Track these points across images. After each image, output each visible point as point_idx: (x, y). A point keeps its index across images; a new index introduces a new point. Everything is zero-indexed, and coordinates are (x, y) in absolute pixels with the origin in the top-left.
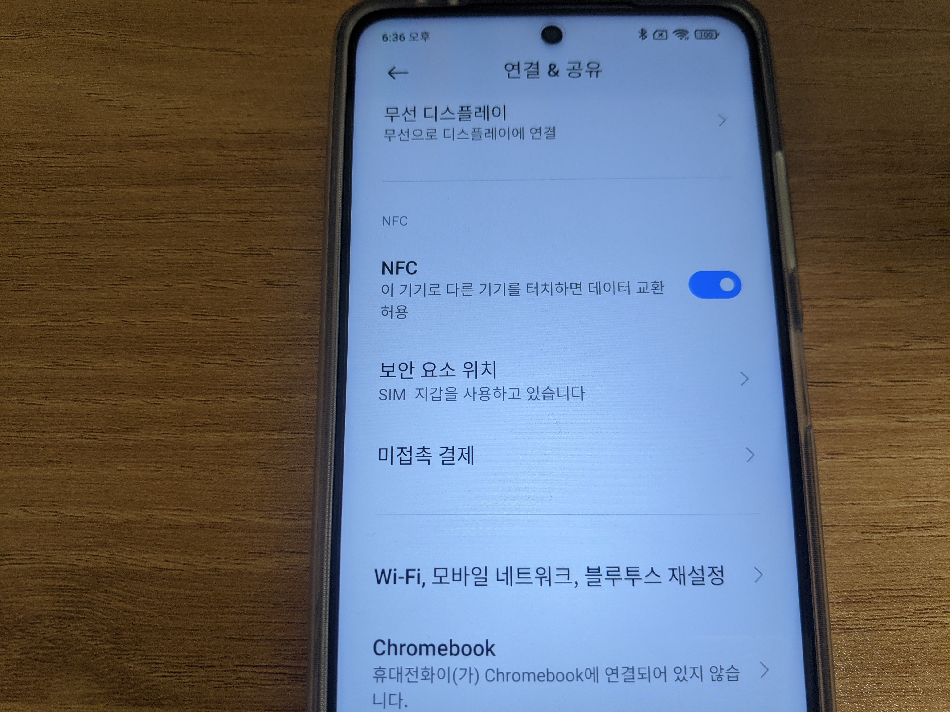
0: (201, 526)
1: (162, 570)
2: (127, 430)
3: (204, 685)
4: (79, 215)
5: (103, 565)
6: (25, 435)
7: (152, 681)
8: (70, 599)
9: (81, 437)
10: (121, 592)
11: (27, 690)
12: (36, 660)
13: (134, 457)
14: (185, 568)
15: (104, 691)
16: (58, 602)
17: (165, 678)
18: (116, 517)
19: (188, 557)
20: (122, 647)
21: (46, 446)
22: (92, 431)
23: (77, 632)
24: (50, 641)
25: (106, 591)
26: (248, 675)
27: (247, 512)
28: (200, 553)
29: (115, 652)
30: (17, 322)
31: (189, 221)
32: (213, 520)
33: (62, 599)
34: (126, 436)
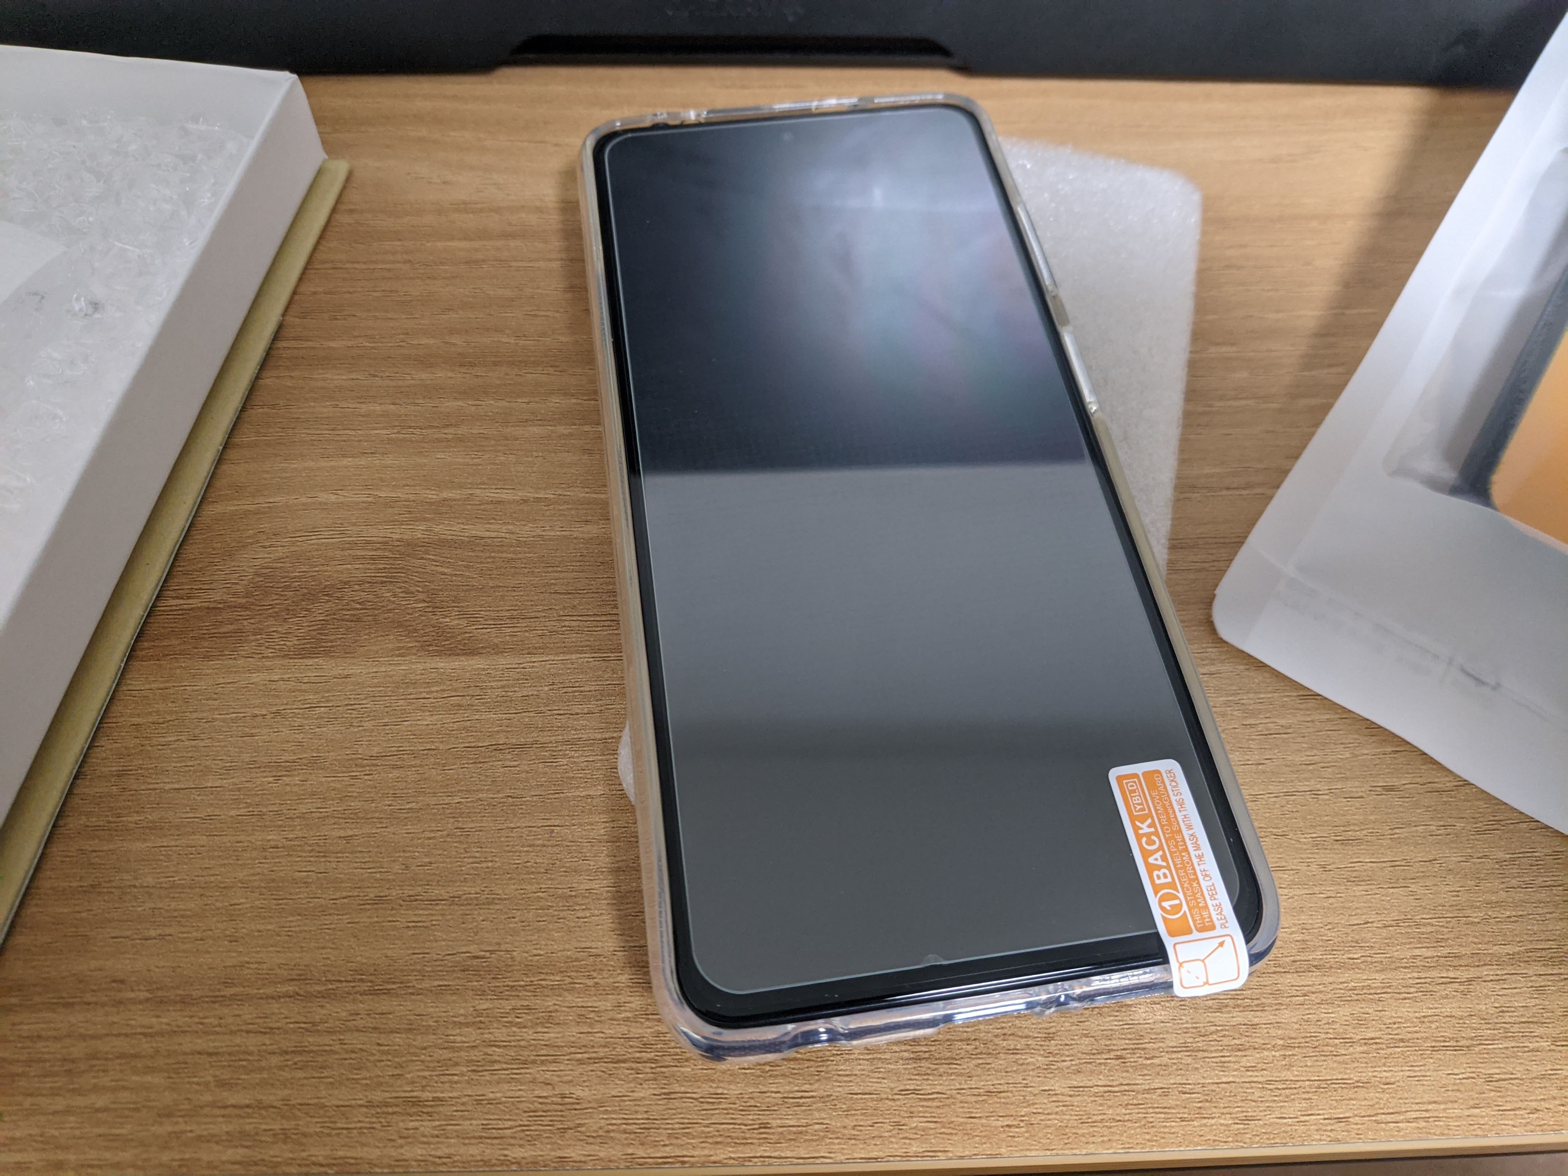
0: (525, 501)
1: (483, 538)
2: (446, 426)
3: (527, 634)
4: (399, 262)
5: (420, 536)
6: (339, 432)
7: (470, 633)
8: (382, 566)
9: (399, 433)
10: (438, 558)
11: (331, 647)
12: (343, 620)
13: (455, 447)
14: (507, 536)
15: (417, 644)
16: (369, 569)
17: (484, 630)
18: (434, 497)
19: (510, 527)
20: (438, 604)
21: (360, 441)
22: (410, 427)
23: (389, 594)
24: (360, 603)
25: (422, 558)
26: (574, 623)
27: (572, 489)
28: (523, 523)
29: (430, 609)
30: (333, 344)
31: (510, 267)
32: (537, 496)
33: (373, 567)
34: (446, 431)
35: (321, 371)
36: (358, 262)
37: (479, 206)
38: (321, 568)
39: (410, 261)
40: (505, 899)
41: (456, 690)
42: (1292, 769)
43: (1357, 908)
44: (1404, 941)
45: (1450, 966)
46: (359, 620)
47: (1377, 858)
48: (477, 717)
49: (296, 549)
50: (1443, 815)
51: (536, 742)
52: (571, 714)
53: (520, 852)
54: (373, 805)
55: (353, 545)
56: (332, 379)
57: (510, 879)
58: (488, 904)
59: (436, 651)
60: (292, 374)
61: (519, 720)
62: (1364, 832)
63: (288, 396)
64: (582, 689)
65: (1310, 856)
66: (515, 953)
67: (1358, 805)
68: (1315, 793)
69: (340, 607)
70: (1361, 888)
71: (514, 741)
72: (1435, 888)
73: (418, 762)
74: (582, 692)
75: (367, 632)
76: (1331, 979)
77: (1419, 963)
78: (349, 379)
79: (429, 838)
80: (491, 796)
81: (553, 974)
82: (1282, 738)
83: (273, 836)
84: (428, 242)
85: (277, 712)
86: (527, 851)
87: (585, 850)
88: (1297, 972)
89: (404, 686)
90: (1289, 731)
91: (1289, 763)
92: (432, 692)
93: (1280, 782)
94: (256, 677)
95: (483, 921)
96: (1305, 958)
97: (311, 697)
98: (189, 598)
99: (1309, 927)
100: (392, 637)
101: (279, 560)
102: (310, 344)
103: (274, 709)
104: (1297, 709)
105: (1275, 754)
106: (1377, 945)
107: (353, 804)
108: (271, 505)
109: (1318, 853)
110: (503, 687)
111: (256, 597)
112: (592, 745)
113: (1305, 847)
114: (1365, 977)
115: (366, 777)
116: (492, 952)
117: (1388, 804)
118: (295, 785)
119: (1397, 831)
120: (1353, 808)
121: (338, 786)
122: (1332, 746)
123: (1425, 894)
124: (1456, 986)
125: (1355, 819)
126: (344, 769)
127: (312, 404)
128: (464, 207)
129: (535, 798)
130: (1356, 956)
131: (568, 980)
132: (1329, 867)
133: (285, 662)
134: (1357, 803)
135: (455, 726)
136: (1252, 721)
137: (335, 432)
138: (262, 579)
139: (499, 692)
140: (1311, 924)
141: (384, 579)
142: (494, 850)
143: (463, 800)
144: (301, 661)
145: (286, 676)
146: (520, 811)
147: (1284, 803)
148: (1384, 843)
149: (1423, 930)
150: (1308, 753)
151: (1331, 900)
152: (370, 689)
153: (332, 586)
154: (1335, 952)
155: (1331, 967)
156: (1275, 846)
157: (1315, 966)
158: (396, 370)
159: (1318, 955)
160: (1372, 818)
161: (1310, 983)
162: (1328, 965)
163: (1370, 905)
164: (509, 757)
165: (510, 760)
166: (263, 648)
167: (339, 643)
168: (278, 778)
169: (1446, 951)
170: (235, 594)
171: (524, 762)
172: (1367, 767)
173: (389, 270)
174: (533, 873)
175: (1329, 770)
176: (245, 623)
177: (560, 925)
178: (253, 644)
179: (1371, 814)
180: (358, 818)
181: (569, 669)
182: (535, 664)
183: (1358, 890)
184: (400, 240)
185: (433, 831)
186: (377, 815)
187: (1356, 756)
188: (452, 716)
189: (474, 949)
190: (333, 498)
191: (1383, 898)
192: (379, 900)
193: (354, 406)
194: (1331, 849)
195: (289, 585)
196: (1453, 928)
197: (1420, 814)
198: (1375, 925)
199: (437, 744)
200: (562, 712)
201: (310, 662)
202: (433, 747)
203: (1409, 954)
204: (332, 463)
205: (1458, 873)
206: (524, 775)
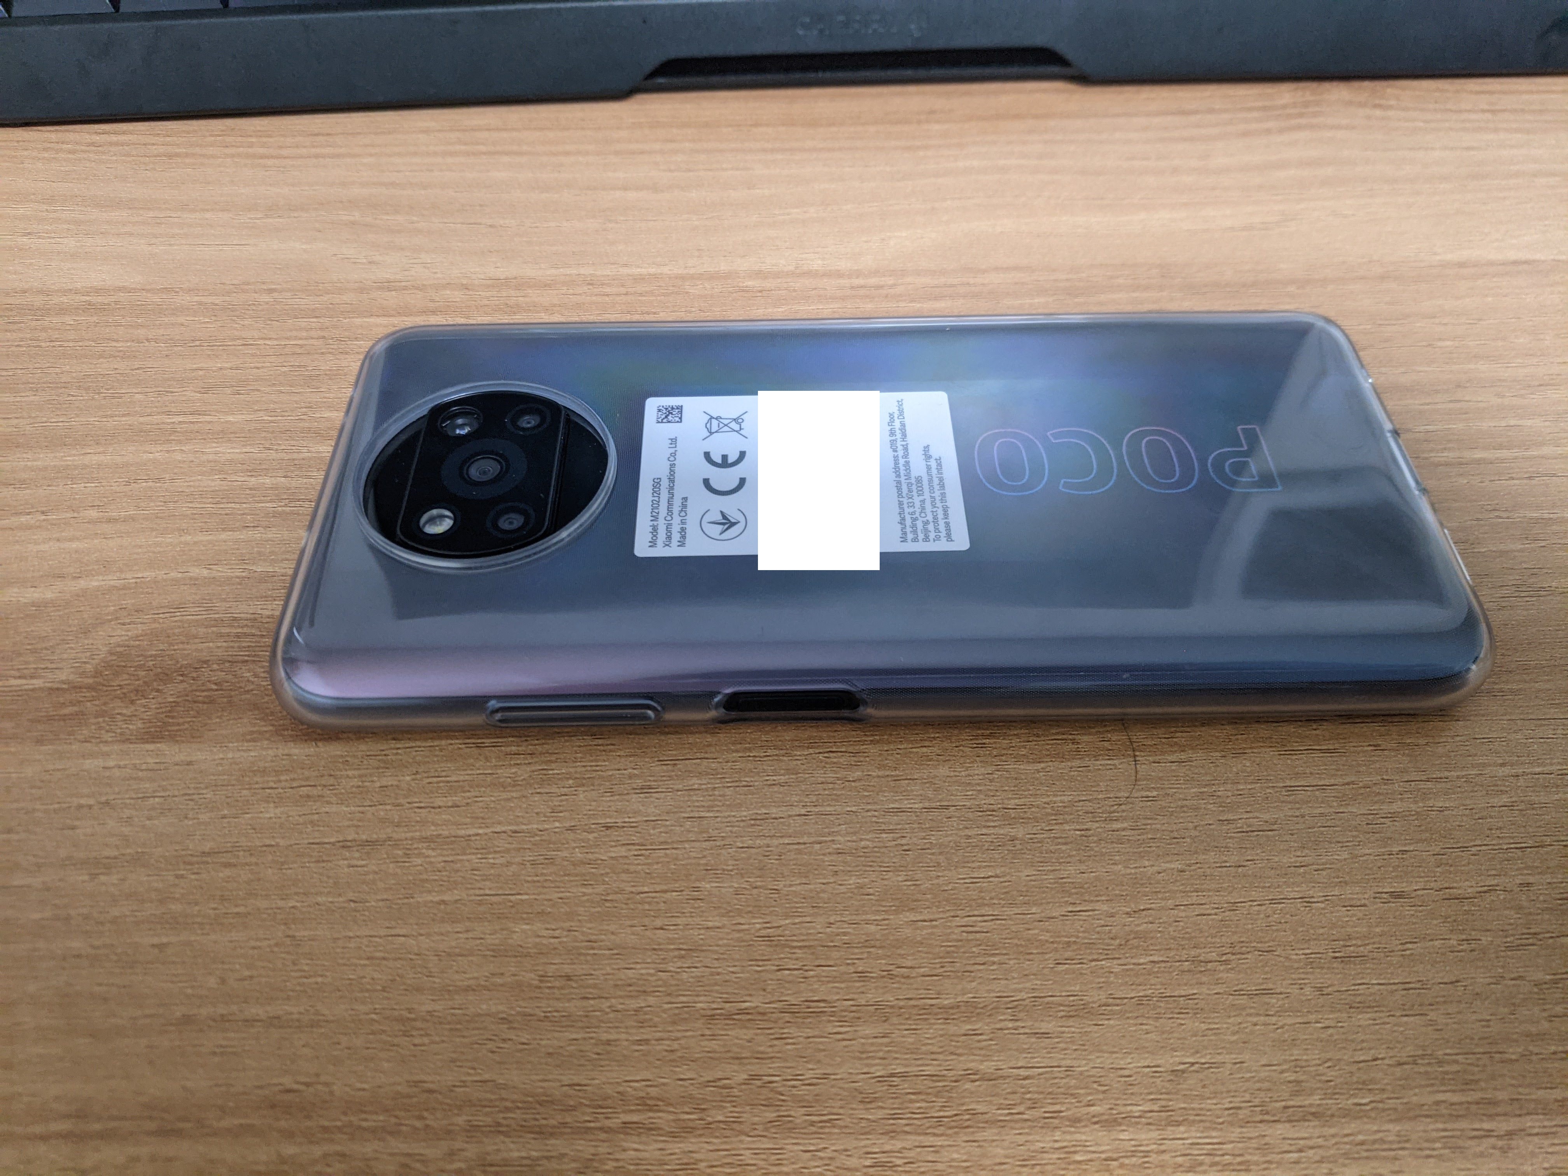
35: (214, 445)
36: (270, 339)
37: (404, 284)
38: (181, 646)
39: (324, 337)
40: (333, 1022)
41: (307, 779)
42: (1279, 872)
43: (1363, 1041)
44: (1423, 1083)
45: (1484, 1115)
46: (211, 701)
47: (1384, 978)
48: (327, 810)
49: (157, 626)
50: (1466, 927)
51: (390, 839)
52: (433, 808)
53: (356, 965)
54: (197, 908)
55: (218, 622)
56: (223, 453)
57: (341, 997)
58: (312, 1026)
59: (291, 736)
60: (183, 448)
61: (373, 814)
62: (1369, 947)
63: (176, 471)
64: (448, 779)
65: (1302, 976)
66: (335, 1087)
67: (1360, 915)
68: (1307, 901)
69: (194, 688)
70: (1369, 1015)
71: (364, 837)
72: (1460, 1016)
73: (253, 860)
74: (448, 782)
75: (219, 714)
76: (1333, 1131)
77: (1445, 1111)
78: (241, 453)
79: (254, 948)
80: (330, 900)
81: (377, 1113)
82: (1267, 836)
83: (77, 944)
84: (345, 318)
85: (107, 803)
86: (365, 965)
87: (431, 965)
88: (1290, 1121)
89: (251, 774)
90: (1275, 827)
91: (1275, 865)
92: (280, 781)
93: (1264, 887)
94: (89, 764)
95: (303, 1046)
96: (1299, 1104)
97: (147, 785)
98: (32, 677)
99: (1304, 1064)
100: (245, 721)
101: (137, 638)
102: (208, 418)
103: (103, 799)
104: (1283, 802)
105: (1257, 854)
106: (1389, 1087)
107: (173, 907)
108: (138, 580)
109: (1312, 973)
110: (360, 776)
111: (106, 678)
112: (452, 843)
113: (1296, 965)
114: (1375, 1128)
115: (193, 877)
116: (307, 1085)
117: (1398, 913)
118: (113, 884)
119: (1410, 946)
120: (1354, 919)
121: (160, 885)
122: (1327, 845)
123: (1447, 1024)
124: (1492, 1140)
125: (1357, 932)
126: (170, 867)
127: (199, 477)
128: (387, 286)
129: (381, 904)
130: (1364, 1101)
131: (393, 1120)
132: (1326, 991)
133: (125, 747)
134: (1359, 912)
135: (301, 820)
136: (1230, 816)
137: (219, 506)
138: (114, 658)
139: (356, 782)
140: (1306, 1060)
141: (246, 658)
142: (326, 963)
143: (298, 904)
144: (142, 746)
145: (122, 763)
146: (362, 918)
147: (1269, 912)
148: (1395, 960)
149: (1447, 1068)
150: (1299, 854)
151: (1331, 1031)
152: (212, 777)
153: (190, 665)
154: (1337, 1096)
155: (1332, 1116)
156: (1259, 965)
157: (1313, 1114)
158: (293, 443)
159: (1315, 1099)
160: (1378, 930)
161: (1306, 1135)
162: (1329, 1112)
163: (1379, 1037)
164: (357, 855)
165: (358, 859)
166: (103, 732)
167: (187, 726)
168: (93, 876)
169: (1477, 1095)
170: (83, 674)
171: (374, 862)
172: (1371, 869)
173: (301, 346)
174: (368, 991)
175: (1324, 873)
176: (89, 704)
177: (392, 1054)
178: (93, 727)
179: (1377, 926)
180: (177, 923)
181: (437, 756)
182: (399, 751)
183: (1363, 1019)
184: (317, 317)
185: (257, 940)
186: (199, 920)
187: (1357, 857)
188: (299, 808)
189: (287, 1081)
190: (205, 572)
191: (1395, 1028)
192: (187, 1020)
193: (243, 479)
194: (1328, 968)
195: (144, 665)
196: (1485, 1066)
197: (1436, 925)
198: (1387, 1061)
199: (278, 840)
200: (422, 805)
201: (151, 747)
202: (273, 843)
203: (1430, 1099)
204: (210, 537)
205: (1487, 998)
206: (371, 877)
